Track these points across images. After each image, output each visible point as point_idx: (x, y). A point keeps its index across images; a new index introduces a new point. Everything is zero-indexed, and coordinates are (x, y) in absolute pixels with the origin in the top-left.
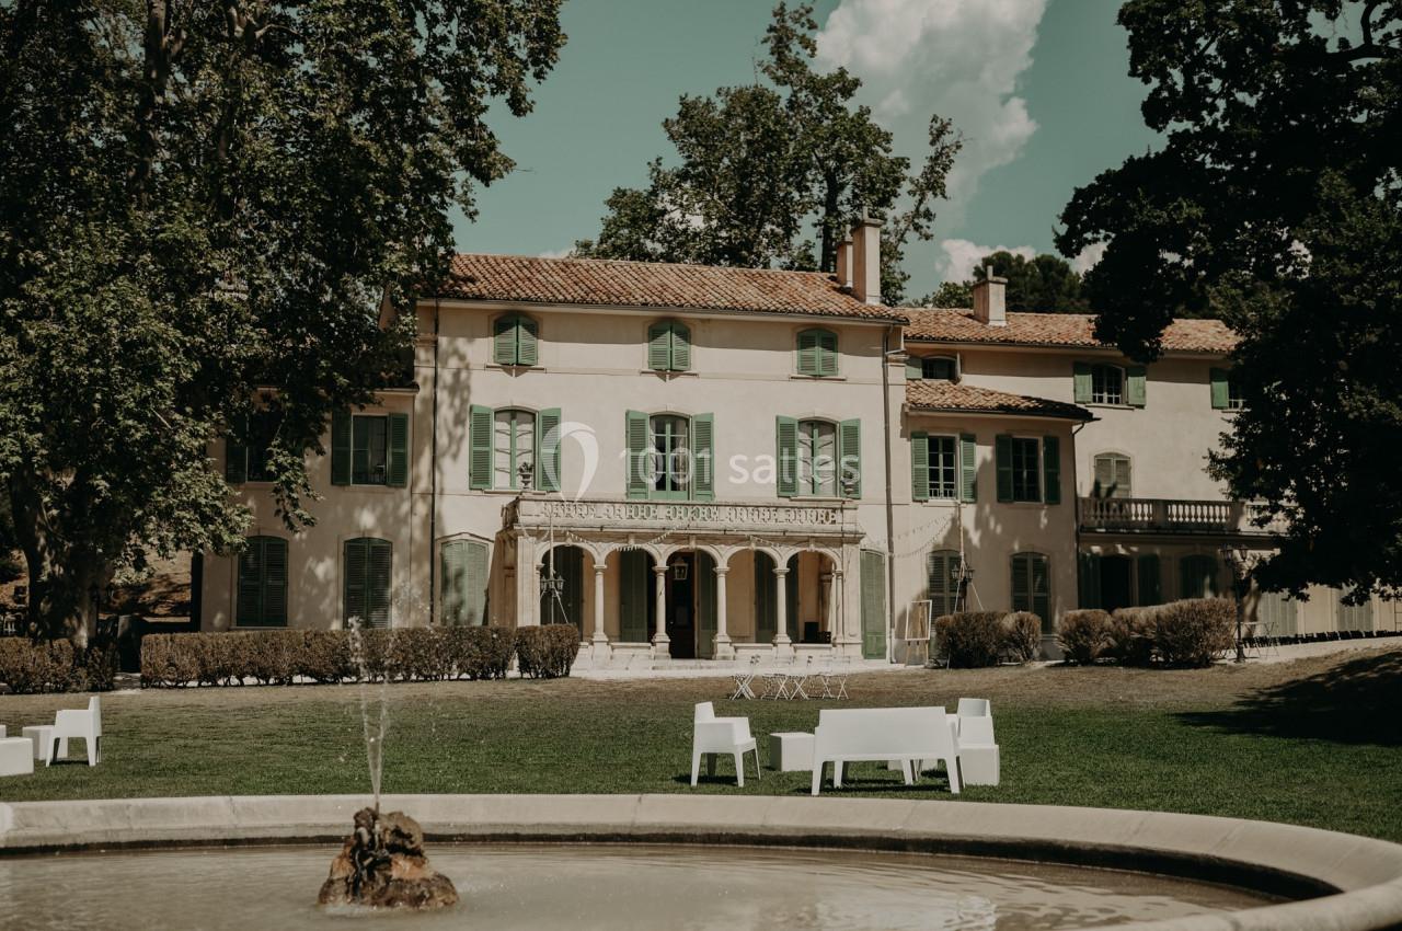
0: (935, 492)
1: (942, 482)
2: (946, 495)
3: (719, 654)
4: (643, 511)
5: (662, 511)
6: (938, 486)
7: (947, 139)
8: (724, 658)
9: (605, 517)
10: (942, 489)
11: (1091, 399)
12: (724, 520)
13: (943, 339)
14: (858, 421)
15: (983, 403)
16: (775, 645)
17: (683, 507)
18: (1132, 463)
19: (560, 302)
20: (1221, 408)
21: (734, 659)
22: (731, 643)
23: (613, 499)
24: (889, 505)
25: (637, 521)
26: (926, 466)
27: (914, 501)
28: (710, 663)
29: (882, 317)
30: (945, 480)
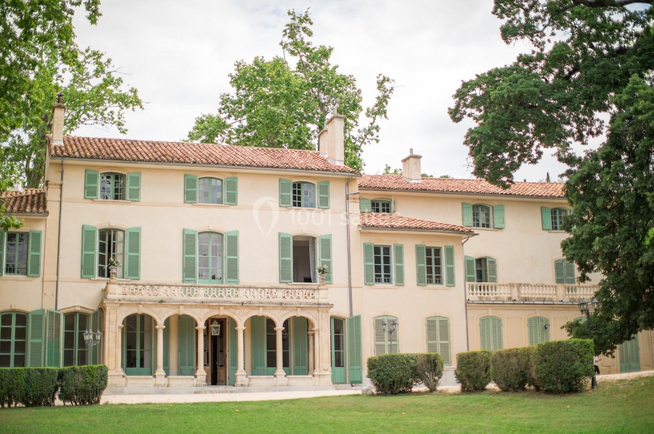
0: (379, 279)
1: (383, 273)
2: (385, 281)
3: (239, 383)
4: (189, 291)
5: (202, 291)
6: (380, 276)
7: (387, 85)
8: (242, 385)
9: (165, 295)
10: (383, 277)
11: (472, 225)
12: (243, 296)
13: (383, 188)
14: (331, 235)
15: (407, 225)
16: (275, 376)
17: (216, 289)
18: (497, 263)
19: (141, 160)
20: (548, 230)
21: (248, 386)
22: (247, 376)
23: (170, 284)
24: (350, 288)
25: (186, 298)
26: (373, 264)
27: (366, 284)
28: (233, 389)
29: (344, 171)
30: (385, 272)
